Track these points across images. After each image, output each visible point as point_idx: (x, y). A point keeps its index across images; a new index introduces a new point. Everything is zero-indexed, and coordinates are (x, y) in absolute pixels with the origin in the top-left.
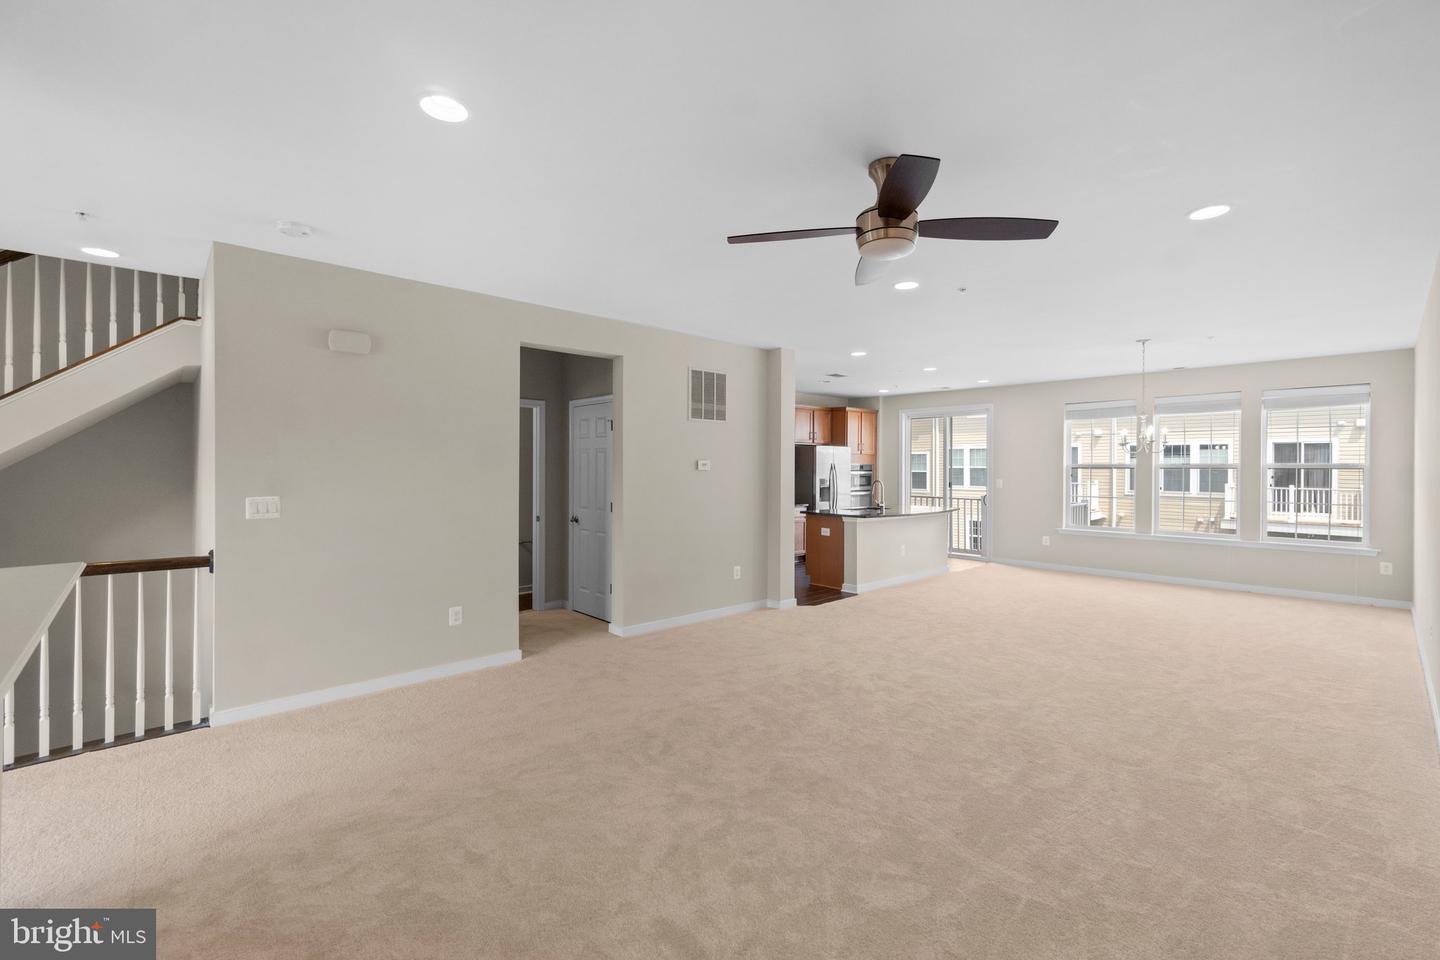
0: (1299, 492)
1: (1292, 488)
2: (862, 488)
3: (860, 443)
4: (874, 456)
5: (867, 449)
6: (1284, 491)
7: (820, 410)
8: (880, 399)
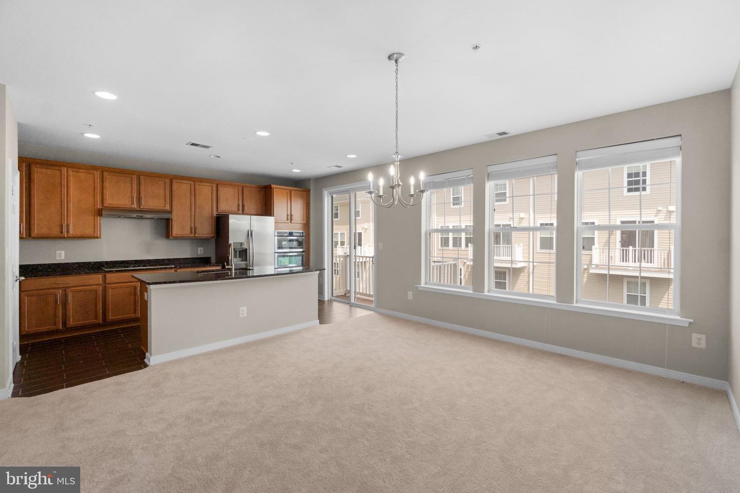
0: (635, 250)
1: (631, 248)
2: (292, 250)
3: (288, 215)
4: (307, 225)
5: (298, 219)
6: (626, 250)
8: (311, 180)
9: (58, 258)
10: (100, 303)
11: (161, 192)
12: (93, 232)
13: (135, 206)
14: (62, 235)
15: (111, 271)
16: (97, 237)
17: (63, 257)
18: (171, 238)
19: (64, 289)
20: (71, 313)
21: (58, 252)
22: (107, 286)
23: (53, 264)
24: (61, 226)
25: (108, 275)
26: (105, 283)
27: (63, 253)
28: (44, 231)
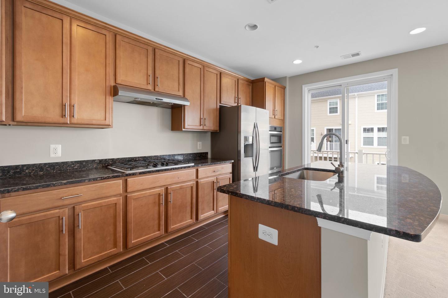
2: (274, 145)
3: (274, 110)
4: (283, 121)
5: (279, 116)
7: (243, 80)
8: (287, 79)
9: (52, 155)
10: (120, 222)
11: (175, 72)
12: (103, 118)
13: (150, 87)
14: (62, 120)
15: (133, 174)
16: (108, 126)
17: (59, 154)
18: (183, 130)
19: (73, 206)
20: (81, 244)
21: (52, 146)
22: (128, 195)
23: (45, 164)
24: (63, 106)
25: (130, 180)
26: (126, 191)
27: (59, 147)
28: (37, 113)
